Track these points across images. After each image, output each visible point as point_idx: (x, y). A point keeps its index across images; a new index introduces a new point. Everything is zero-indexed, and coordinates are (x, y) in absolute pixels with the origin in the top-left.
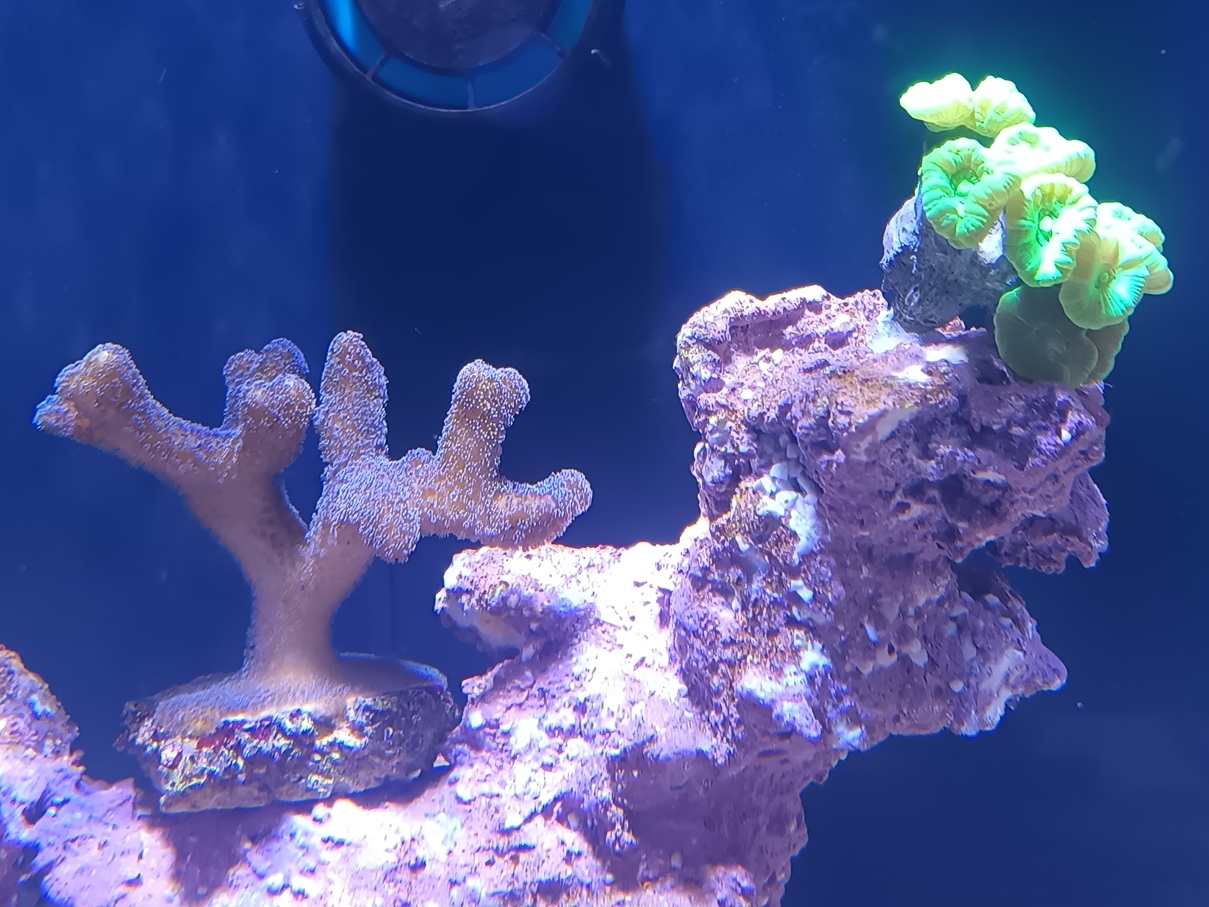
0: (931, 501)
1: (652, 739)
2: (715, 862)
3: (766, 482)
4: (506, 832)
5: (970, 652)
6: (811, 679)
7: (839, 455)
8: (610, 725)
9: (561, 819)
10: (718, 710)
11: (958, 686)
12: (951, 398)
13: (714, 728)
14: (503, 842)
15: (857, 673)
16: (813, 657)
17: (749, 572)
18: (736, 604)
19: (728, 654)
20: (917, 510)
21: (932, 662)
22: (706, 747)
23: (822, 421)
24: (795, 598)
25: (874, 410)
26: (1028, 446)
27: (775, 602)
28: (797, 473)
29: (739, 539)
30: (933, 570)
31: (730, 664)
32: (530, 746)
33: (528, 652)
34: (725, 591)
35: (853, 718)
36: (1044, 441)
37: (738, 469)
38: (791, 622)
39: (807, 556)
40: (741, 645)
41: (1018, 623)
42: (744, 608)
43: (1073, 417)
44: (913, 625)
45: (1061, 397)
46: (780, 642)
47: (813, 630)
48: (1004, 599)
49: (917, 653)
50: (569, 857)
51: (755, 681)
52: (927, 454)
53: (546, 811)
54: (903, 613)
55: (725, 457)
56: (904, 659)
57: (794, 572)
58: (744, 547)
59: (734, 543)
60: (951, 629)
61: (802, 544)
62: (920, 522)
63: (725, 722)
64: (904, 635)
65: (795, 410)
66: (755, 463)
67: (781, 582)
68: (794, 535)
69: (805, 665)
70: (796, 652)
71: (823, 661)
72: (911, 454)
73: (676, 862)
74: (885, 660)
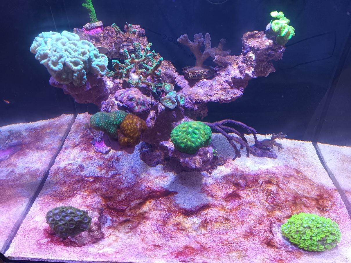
0: (267, 56)
1: (236, 76)
2: (240, 87)
3: (251, 53)
4: (221, 83)
5: (267, 69)
6: (252, 72)
7: (259, 52)
8: (232, 74)
9: (226, 82)
10: (243, 74)
11: (266, 72)
12: (271, 46)
13: (242, 76)
14: (220, 84)
15: (257, 71)
16: (253, 70)
17: (248, 61)
18: (246, 64)
19: (244, 69)
20: (265, 56)
21: (264, 70)
22: (241, 77)
23: (258, 48)
24: (252, 64)
25: (263, 48)
26: (278, 51)
27: (250, 65)
28: (254, 52)
29: (247, 58)
30: (265, 61)
31: (244, 70)
32: (223, 75)
33: (223, 67)
34: (245, 63)
35: (255, 75)
36: (279, 51)
37: (248, 51)
38: (251, 66)
39: (254, 60)
40: (246, 68)
41: (272, 66)
42: (247, 65)
43: (283, 49)
44: (262, 67)
45: (282, 47)
46: (250, 68)
47: (253, 67)
48: (271, 63)
49: (262, 69)
50: (227, 86)
51: (247, 72)
52: (268, 52)
53: (224, 82)
54: (262, 66)
55: (247, 50)
56: (261, 70)
57: (252, 62)
58: (248, 59)
59: (246, 59)
60: (266, 67)
61: (254, 59)
62: (265, 57)
63: (243, 75)
64: (261, 68)
65: (255, 47)
66: (250, 51)
67: (251, 63)
68: (253, 58)
69: (252, 71)
70: (251, 69)
71: (254, 70)
72: (266, 52)
73: (237, 87)
74: (259, 70)
